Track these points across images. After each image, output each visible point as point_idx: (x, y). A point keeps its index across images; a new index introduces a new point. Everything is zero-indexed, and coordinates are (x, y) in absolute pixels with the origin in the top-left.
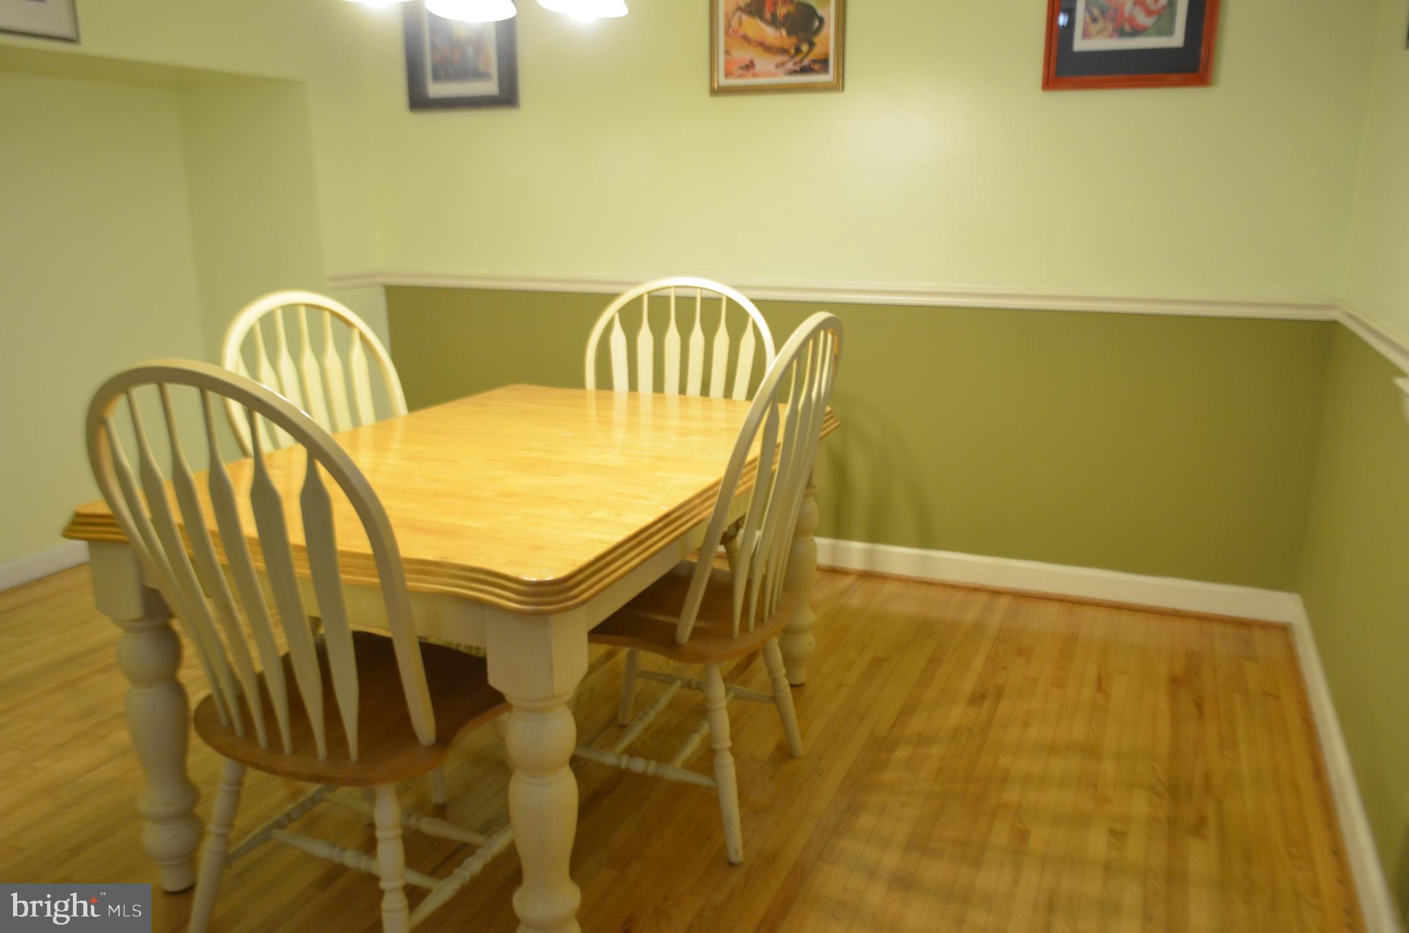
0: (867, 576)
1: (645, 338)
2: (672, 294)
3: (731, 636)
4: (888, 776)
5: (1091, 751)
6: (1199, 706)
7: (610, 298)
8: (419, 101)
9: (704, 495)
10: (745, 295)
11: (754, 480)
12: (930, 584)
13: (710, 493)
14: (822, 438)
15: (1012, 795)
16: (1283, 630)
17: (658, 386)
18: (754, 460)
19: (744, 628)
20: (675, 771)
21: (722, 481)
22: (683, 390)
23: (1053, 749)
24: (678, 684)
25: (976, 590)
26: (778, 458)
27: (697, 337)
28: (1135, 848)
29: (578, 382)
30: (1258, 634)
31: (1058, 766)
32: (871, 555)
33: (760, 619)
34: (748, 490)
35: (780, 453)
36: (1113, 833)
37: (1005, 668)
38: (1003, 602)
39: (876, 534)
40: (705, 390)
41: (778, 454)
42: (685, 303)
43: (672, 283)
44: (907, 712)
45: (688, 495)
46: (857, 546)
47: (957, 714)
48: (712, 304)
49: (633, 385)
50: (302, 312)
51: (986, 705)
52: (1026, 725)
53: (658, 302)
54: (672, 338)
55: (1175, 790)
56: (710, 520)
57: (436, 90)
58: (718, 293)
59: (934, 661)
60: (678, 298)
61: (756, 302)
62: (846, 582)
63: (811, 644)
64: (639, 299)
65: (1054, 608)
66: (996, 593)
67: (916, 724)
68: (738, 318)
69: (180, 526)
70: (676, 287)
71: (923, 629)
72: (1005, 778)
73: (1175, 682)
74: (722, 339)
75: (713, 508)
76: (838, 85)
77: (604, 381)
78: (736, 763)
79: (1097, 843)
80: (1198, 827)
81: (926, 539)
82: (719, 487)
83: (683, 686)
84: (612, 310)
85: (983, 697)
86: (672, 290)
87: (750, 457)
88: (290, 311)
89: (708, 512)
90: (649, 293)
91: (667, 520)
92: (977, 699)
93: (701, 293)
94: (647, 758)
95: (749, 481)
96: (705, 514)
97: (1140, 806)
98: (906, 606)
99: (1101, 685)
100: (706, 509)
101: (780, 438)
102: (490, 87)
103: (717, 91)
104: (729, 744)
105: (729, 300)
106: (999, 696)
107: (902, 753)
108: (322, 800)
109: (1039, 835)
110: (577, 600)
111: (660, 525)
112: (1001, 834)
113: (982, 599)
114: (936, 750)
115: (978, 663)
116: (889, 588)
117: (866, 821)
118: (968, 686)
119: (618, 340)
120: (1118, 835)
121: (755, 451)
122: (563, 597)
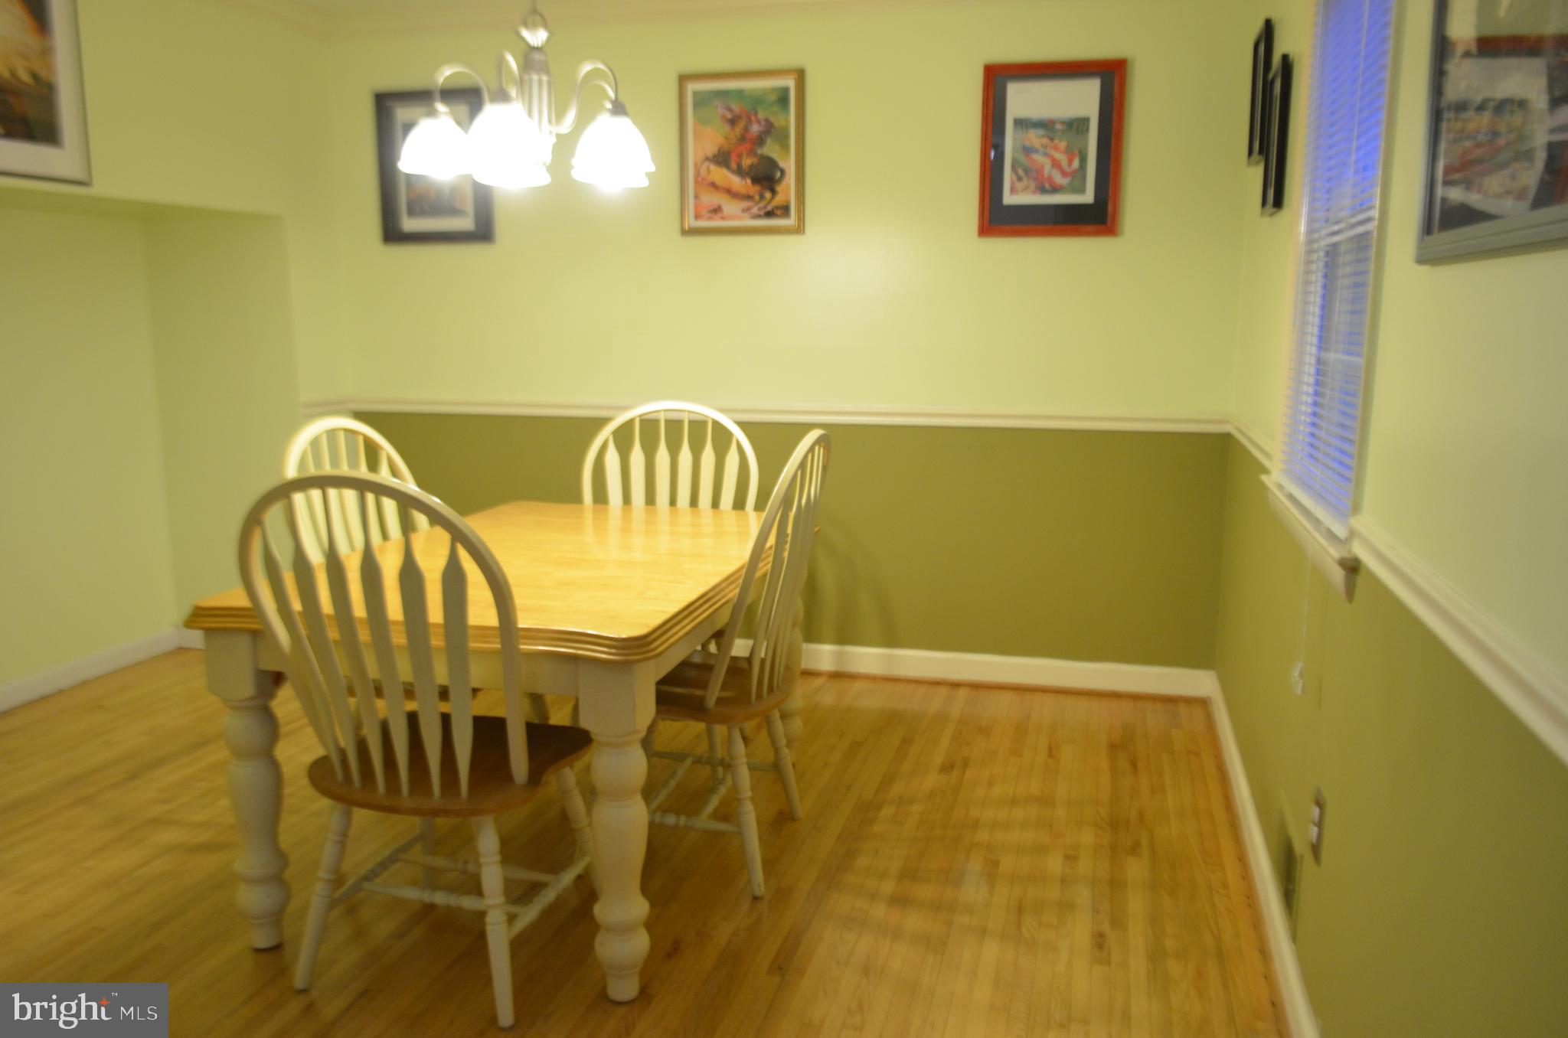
0: (837, 676)
1: (637, 457)
2: (662, 418)
3: (749, 702)
4: (877, 828)
5: (1046, 801)
6: (1134, 765)
7: (602, 422)
8: (392, 234)
9: (729, 580)
10: (731, 418)
11: (770, 566)
12: (895, 680)
13: (736, 576)
14: (816, 533)
15: (983, 836)
16: (1203, 703)
17: (650, 499)
18: (771, 547)
19: (759, 696)
20: (704, 821)
21: (746, 566)
22: (673, 502)
23: (1014, 802)
24: (689, 761)
25: (937, 683)
26: (788, 546)
27: (685, 456)
28: (1085, 866)
29: (576, 498)
30: (1183, 708)
31: (1019, 813)
32: (840, 656)
33: (771, 689)
34: (765, 575)
35: (789, 542)
36: (1067, 857)
37: (968, 744)
38: (962, 693)
39: (844, 637)
40: (694, 501)
41: (786, 543)
42: (674, 426)
43: (658, 407)
44: (887, 781)
45: (714, 581)
46: (827, 648)
47: (931, 780)
48: (698, 426)
49: (627, 499)
50: (342, 435)
51: (955, 773)
52: (990, 784)
53: (649, 425)
54: (662, 456)
55: (1115, 824)
56: (736, 600)
57: (409, 224)
58: (703, 415)
59: (907, 742)
60: (667, 421)
61: (740, 424)
62: (819, 682)
63: (799, 727)
64: (631, 422)
65: (1007, 696)
66: (956, 685)
67: (897, 790)
68: (722, 438)
69: (299, 613)
70: (665, 410)
71: (891, 719)
72: (976, 824)
73: (1113, 747)
74: (708, 456)
75: (738, 590)
76: (799, 229)
77: (601, 496)
78: (755, 810)
79: (1055, 864)
80: (1135, 849)
81: (891, 639)
82: (744, 571)
83: (694, 762)
84: (606, 432)
85: (952, 766)
86: (662, 414)
87: (768, 545)
88: (332, 433)
89: (733, 593)
90: (640, 416)
91: (704, 599)
92: (947, 768)
93: (689, 416)
94: (678, 813)
95: (765, 567)
96: (731, 595)
97: (1087, 837)
98: (873, 701)
99: (1051, 752)
100: (732, 591)
101: (789, 530)
102: (466, 223)
103: (688, 232)
104: (749, 794)
105: (716, 423)
106: (966, 764)
107: (887, 811)
108: (397, 860)
109: (1007, 863)
110: (651, 654)
111: (701, 601)
112: (975, 865)
113: (943, 691)
114: (917, 808)
115: (945, 741)
116: (858, 685)
117: (863, 861)
118: (938, 759)
119: (612, 459)
120: (1071, 858)
121: (771, 540)
122: (644, 649)
